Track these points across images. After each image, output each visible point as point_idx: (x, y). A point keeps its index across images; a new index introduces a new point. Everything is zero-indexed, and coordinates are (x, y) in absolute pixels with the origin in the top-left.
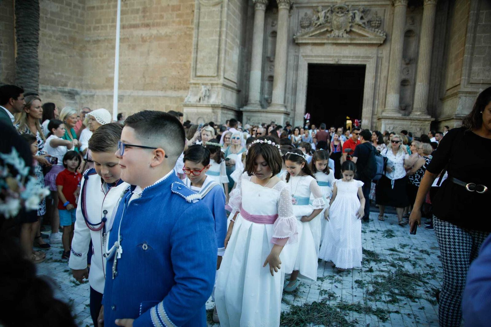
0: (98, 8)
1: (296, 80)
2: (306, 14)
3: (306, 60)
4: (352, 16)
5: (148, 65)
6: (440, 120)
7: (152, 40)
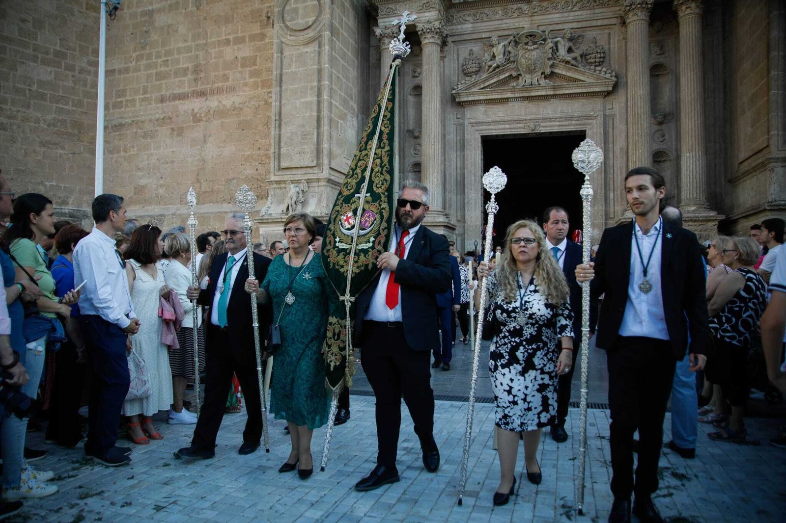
0: (120, 72)
2: (471, 53)
3: (477, 130)
5: (204, 161)
6: (735, 217)
7: (209, 119)
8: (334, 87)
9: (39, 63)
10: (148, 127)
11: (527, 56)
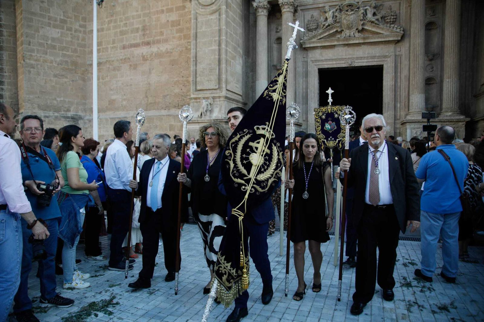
0: (98, 31)
1: (307, 88)
2: (312, 16)
3: (316, 65)
4: (363, 13)
5: (150, 85)
7: (152, 59)
8: (228, 40)
9: (52, 27)
10: (116, 64)
11: (347, 18)
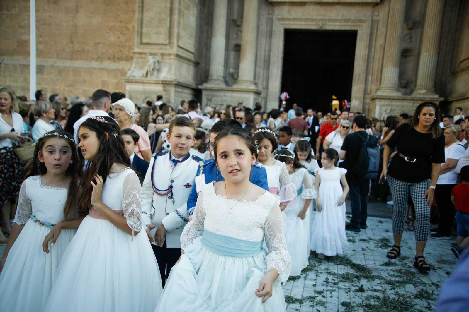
1: (270, 51)
3: (282, 24)
5: (76, 26)
6: (450, 99)
